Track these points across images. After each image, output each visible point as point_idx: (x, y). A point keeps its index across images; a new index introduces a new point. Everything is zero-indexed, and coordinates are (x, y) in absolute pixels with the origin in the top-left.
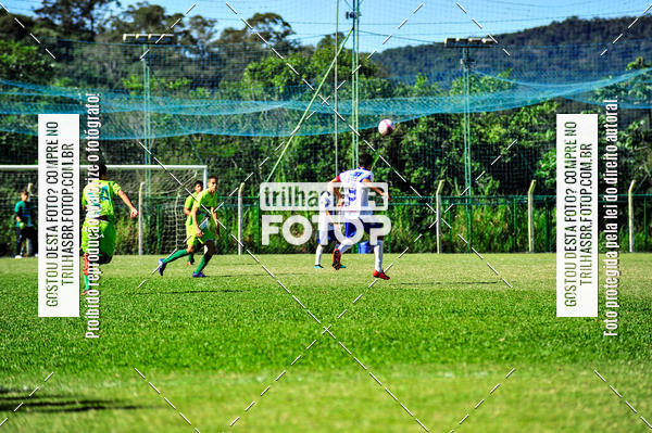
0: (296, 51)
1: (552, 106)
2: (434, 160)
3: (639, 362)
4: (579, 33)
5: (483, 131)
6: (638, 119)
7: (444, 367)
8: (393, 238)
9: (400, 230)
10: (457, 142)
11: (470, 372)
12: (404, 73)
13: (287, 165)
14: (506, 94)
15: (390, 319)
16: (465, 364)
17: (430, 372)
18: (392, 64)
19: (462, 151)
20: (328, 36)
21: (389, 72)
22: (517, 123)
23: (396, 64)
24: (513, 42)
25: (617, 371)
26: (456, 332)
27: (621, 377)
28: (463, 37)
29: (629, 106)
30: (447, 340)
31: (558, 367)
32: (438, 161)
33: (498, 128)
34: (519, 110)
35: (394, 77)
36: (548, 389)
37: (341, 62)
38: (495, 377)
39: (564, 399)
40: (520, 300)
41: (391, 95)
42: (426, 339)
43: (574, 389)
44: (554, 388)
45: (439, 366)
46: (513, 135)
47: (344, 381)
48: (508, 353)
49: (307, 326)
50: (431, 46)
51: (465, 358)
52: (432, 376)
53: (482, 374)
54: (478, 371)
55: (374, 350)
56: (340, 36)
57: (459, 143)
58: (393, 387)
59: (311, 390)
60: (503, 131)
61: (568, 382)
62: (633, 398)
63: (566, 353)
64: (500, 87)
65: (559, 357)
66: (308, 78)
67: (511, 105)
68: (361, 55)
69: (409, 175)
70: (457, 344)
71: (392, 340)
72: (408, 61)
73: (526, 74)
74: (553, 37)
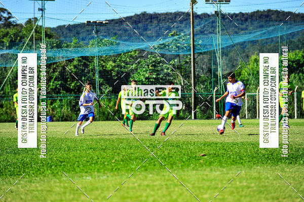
0: (14, 26)
1: (135, 53)
2: (81, 78)
3: (175, 170)
4: (147, 19)
5: (104, 64)
6: (174, 59)
7: (87, 174)
8: (62, 115)
9: (66, 110)
10: (92, 69)
11: (98, 176)
12: (67, 37)
13: (11, 80)
14: (114, 47)
15: (61, 153)
16: (96, 173)
17: (80, 177)
18: (61, 33)
19: (94, 73)
20: (30, 19)
21: (60, 37)
22: (120, 61)
23: (63, 33)
24: (117, 23)
25: (165, 174)
27: (166, 177)
28: (94, 21)
29: (170, 53)
30: (87, 161)
31: (138, 173)
32: (83, 78)
33: (111, 63)
34: (120, 54)
35: (62, 39)
36: (134, 184)
37: (36, 32)
38: (110, 178)
39: (141, 188)
40: (122, 143)
41: (61, 47)
43: (146, 183)
44: (137, 183)
45: (84, 174)
46: (118, 66)
47: (39, 182)
48: (116, 167)
49: (21, 156)
50: (79, 24)
51: (96, 170)
52: (80, 179)
53: (104, 177)
54: (102, 176)
55: (53, 167)
56: (36, 19)
57: (93, 70)
58: (62, 185)
59: (22, 187)
60: (113, 64)
61: (143, 180)
62: (172, 186)
63: (142, 167)
64: (112, 44)
65: (139, 169)
66: (21, 39)
67: (117, 52)
68: (46, 28)
69: (70, 85)
70: (92, 164)
71: (62, 162)
72: (68, 31)
73: (123, 38)
74: (136, 21)
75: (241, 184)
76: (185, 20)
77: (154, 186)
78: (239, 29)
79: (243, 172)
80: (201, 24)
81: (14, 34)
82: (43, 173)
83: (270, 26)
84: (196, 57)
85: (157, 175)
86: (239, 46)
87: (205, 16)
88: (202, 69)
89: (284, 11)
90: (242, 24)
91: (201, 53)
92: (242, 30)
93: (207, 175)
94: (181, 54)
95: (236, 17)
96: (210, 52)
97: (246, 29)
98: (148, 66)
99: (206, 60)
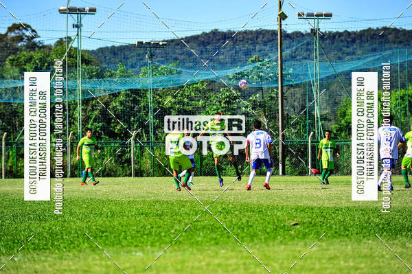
0: (41, 48)
1: (203, 85)
2: (130, 118)
3: (256, 244)
4: (219, 40)
5: (160, 100)
6: (255, 93)
7: (136, 249)
8: (104, 168)
9: (108, 162)
10: (144, 107)
11: (153, 252)
12: (110, 63)
14: (175, 77)
15: (102, 219)
16: (149, 247)
17: (127, 253)
18: (103, 57)
19: (148, 112)
20: (61, 39)
21: (101, 62)
22: (182, 95)
23: (105, 57)
24: (178, 45)
26: (144, 227)
27: (245, 254)
28: (147, 41)
29: (250, 86)
30: (137, 232)
31: (206, 248)
32: (132, 119)
33: (169, 98)
34: (183, 87)
35: (104, 65)
36: (200, 262)
37: (70, 56)
38: (168, 254)
39: (210, 268)
40: (183, 206)
41: (103, 77)
42: (125, 232)
43: (217, 261)
44: (204, 261)
45: (133, 248)
46: (179, 103)
47: (72, 259)
49: (48, 224)
50: (127, 46)
51: (149, 243)
52: (129, 255)
53: (160, 253)
54: (157, 251)
56: (69, 39)
57: (146, 108)
58: (103, 263)
59: (50, 266)
60: (173, 100)
61: (213, 257)
62: (252, 266)
63: (212, 239)
64: (171, 72)
65: (207, 242)
66: (49, 65)
67: (178, 84)
68: (83, 51)
69: (114, 128)
70: (144, 235)
71: (103, 232)
72: (112, 56)
73: (187, 65)
74: (203, 42)
75: (347, 264)
76: (270, 41)
77: (227, 265)
78: (343, 53)
79: (349, 247)
80: (293, 46)
81: (40, 60)
82: (78, 246)
83: (386, 49)
84: (284, 91)
85: (232, 251)
86: (343, 77)
87: (298, 35)
88: (294, 107)
89: (405, 30)
90: (348, 47)
91: (292, 86)
92: (348, 54)
93: (299, 252)
94: (265, 87)
95: (339, 37)
96: (304, 85)
97: (354, 53)
98: (220, 102)
99: (298, 95)
